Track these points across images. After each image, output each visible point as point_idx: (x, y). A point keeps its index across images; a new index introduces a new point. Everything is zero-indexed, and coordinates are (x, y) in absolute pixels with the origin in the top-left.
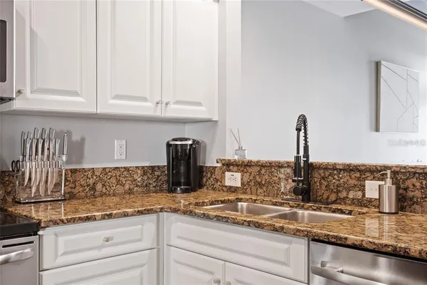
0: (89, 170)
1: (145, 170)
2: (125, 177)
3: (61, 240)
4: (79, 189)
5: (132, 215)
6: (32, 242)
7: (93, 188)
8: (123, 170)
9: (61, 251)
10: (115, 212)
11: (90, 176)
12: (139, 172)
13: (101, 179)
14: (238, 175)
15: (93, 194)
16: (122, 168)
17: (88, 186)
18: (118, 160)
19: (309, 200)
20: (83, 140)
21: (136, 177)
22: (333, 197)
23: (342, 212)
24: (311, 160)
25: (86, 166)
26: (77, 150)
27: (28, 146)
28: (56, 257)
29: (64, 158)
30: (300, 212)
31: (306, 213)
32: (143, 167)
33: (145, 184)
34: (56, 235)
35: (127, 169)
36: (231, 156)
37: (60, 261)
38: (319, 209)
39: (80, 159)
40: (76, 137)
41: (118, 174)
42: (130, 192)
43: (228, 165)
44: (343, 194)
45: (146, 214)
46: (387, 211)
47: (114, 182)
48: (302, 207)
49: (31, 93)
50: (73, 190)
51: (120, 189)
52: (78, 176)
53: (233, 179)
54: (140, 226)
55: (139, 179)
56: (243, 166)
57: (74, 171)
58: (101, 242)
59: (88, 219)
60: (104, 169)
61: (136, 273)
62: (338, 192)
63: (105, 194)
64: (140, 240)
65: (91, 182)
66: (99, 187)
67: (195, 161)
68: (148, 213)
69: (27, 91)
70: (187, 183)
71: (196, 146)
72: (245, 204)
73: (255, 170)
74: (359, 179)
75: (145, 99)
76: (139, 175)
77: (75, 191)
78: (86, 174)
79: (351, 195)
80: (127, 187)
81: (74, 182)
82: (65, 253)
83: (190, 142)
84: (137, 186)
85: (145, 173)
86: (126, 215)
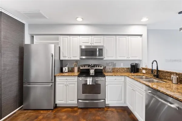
0: (117, 68)
1: (127, 68)
3: (108, 78)
7: (117, 71)
9: (108, 80)
14: (145, 71)
15: (117, 72)
19: (158, 78)
20: (116, 63)
22: (164, 78)
23: (164, 81)
24: (159, 69)
26: (115, 65)
27: (107, 64)
29: (112, 66)
30: (154, 80)
31: (156, 80)
33: (127, 71)
35: (123, 68)
36: (144, 67)
38: (159, 80)
39: (115, 66)
40: (114, 63)
42: (124, 72)
43: (143, 69)
44: (166, 78)
46: (174, 83)
48: (156, 79)
49: (106, 57)
50: (114, 71)
51: (122, 71)
52: (115, 69)
53: (144, 71)
56: (146, 69)
60: (119, 68)
61: (121, 85)
62: (165, 77)
66: (118, 71)
67: (136, 67)
68: (122, 76)
70: (134, 71)
71: (137, 65)
72: (144, 77)
73: (148, 70)
74: (170, 75)
75: (125, 57)
79: (168, 78)
83: (134, 64)
85: (127, 69)
86: (118, 76)
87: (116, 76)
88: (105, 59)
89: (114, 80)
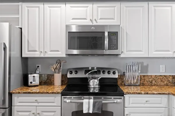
0: (150, 76)
2: (165, 79)
3: (131, 99)
4: (146, 82)
5: (156, 94)
6: (121, 98)
7: (151, 82)
8: (163, 76)
9: (131, 103)
10: (149, 92)
11: (150, 78)
12: (171, 77)
13: (154, 79)
15: (151, 84)
16: (163, 75)
17: (149, 81)
18: (161, 73)
20: (148, 65)
21: (169, 79)
25: (149, 74)
26: (145, 68)
27: (127, 68)
28: (129, 104)
29: (140, 72)
32: (173, 76)
33: (173, 82)
34: (129, 97)
35: (165, 76)
37: (131, 105)
39: (147, 71)
40: (145, 64)
41: (161, 78)
42: (167, 85)
45: (162, 94)
47: (160, 80)
49: (126, 52)
50: (144, 82)
51: (162, 84)
52: (146, 78)
54: (161, 98)
55: (171, 80)
57: (144, 76)
58: (144, 102)
59: (139, 93)
60: (156, 76)
61: (159, 115)
63: (156, 85)
64: (160, 104)
65: (151, 80)
66: (154, 82)
68: (163, 94)
69: (125, 52)
75: (169, 51)
76: (171, 79)
77: (145, 83)
78: (149, 77)
80: (165, 83)
81: (144, 80)
82: (132, 103)
84: (170, 83)
85: (173, 78)
86: (154, 94)
87: (147, 93)
88: (122, 56)
89: (144, 104)
